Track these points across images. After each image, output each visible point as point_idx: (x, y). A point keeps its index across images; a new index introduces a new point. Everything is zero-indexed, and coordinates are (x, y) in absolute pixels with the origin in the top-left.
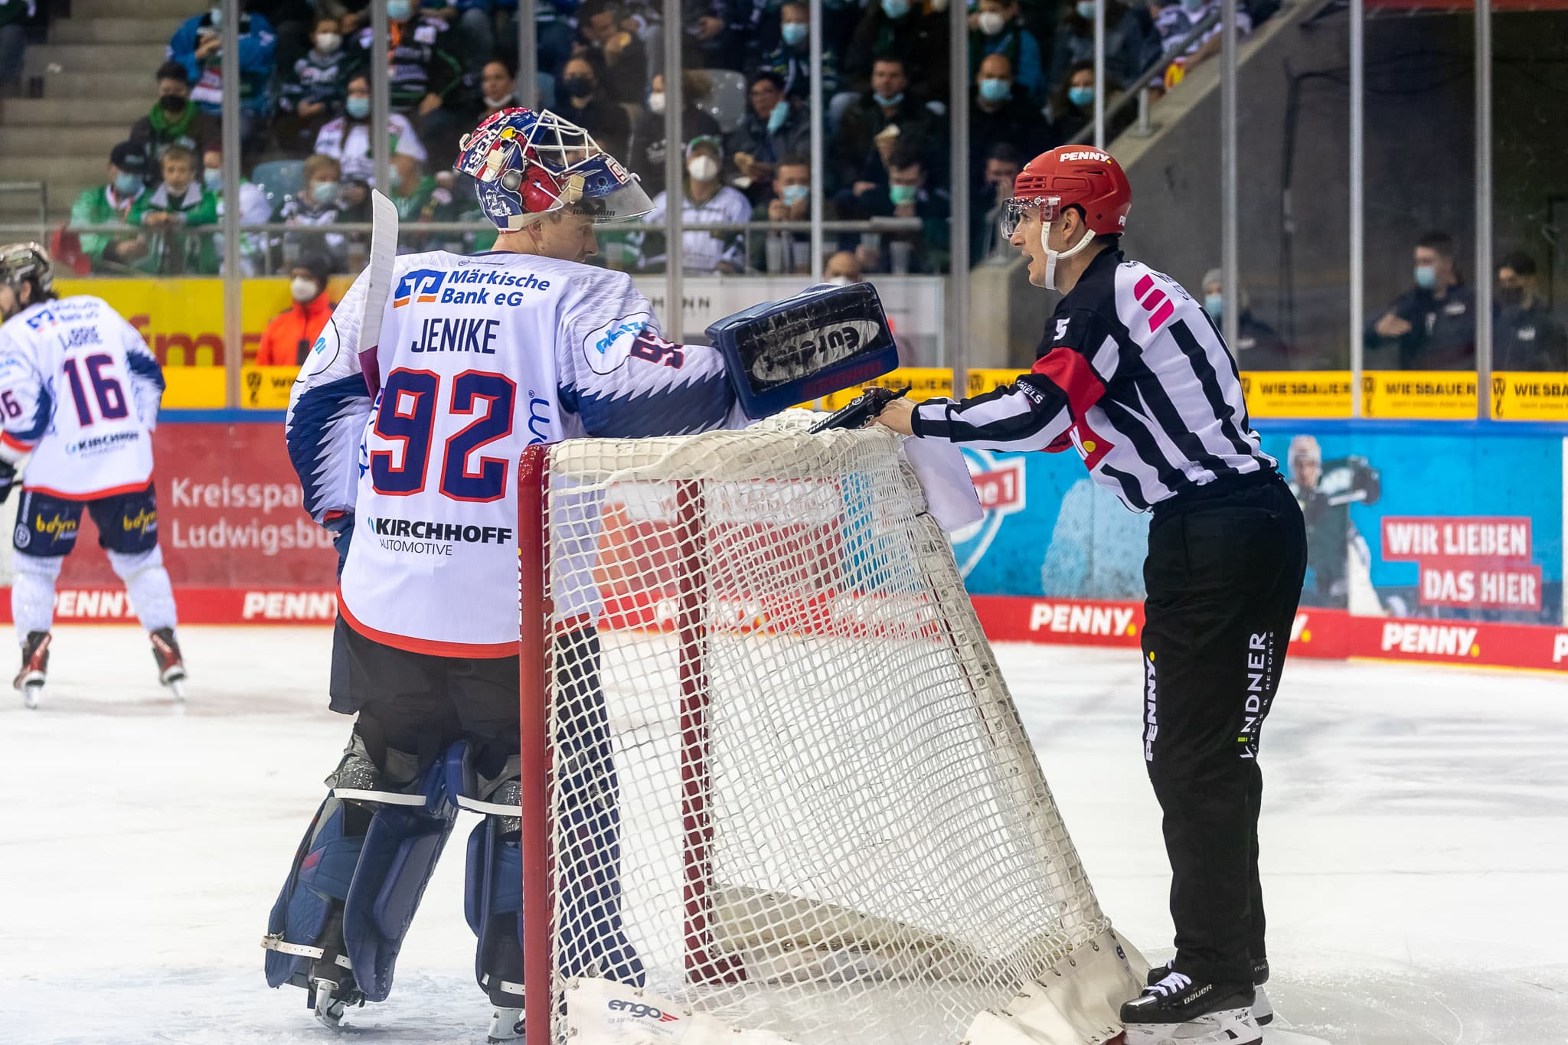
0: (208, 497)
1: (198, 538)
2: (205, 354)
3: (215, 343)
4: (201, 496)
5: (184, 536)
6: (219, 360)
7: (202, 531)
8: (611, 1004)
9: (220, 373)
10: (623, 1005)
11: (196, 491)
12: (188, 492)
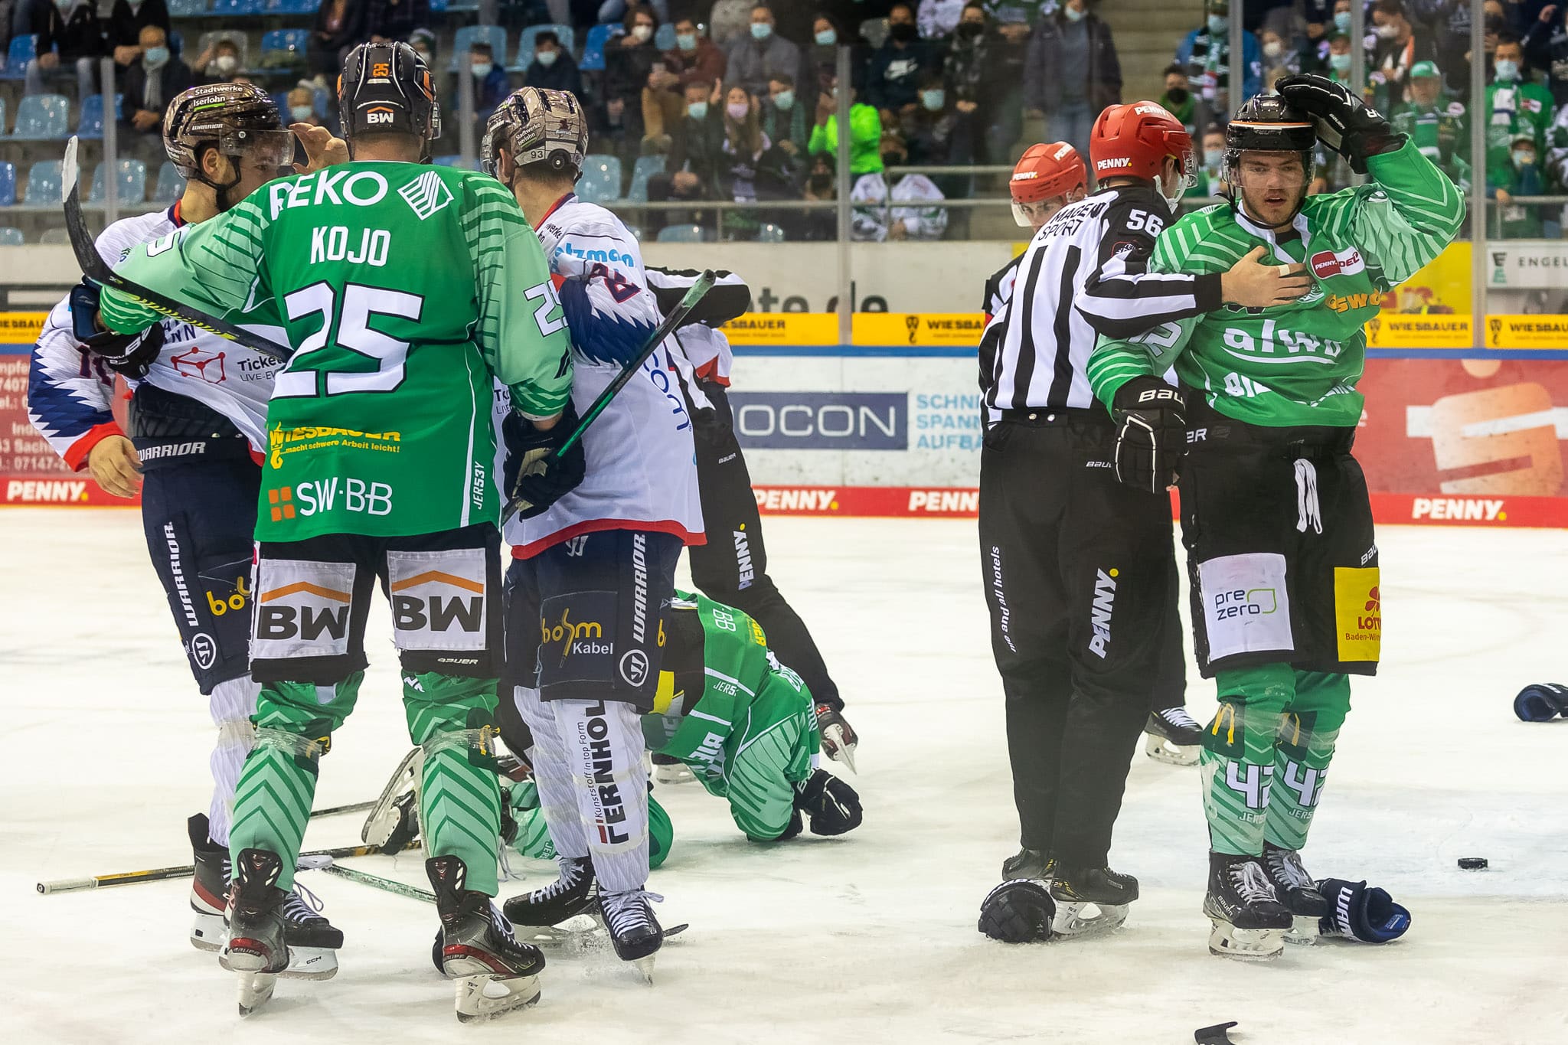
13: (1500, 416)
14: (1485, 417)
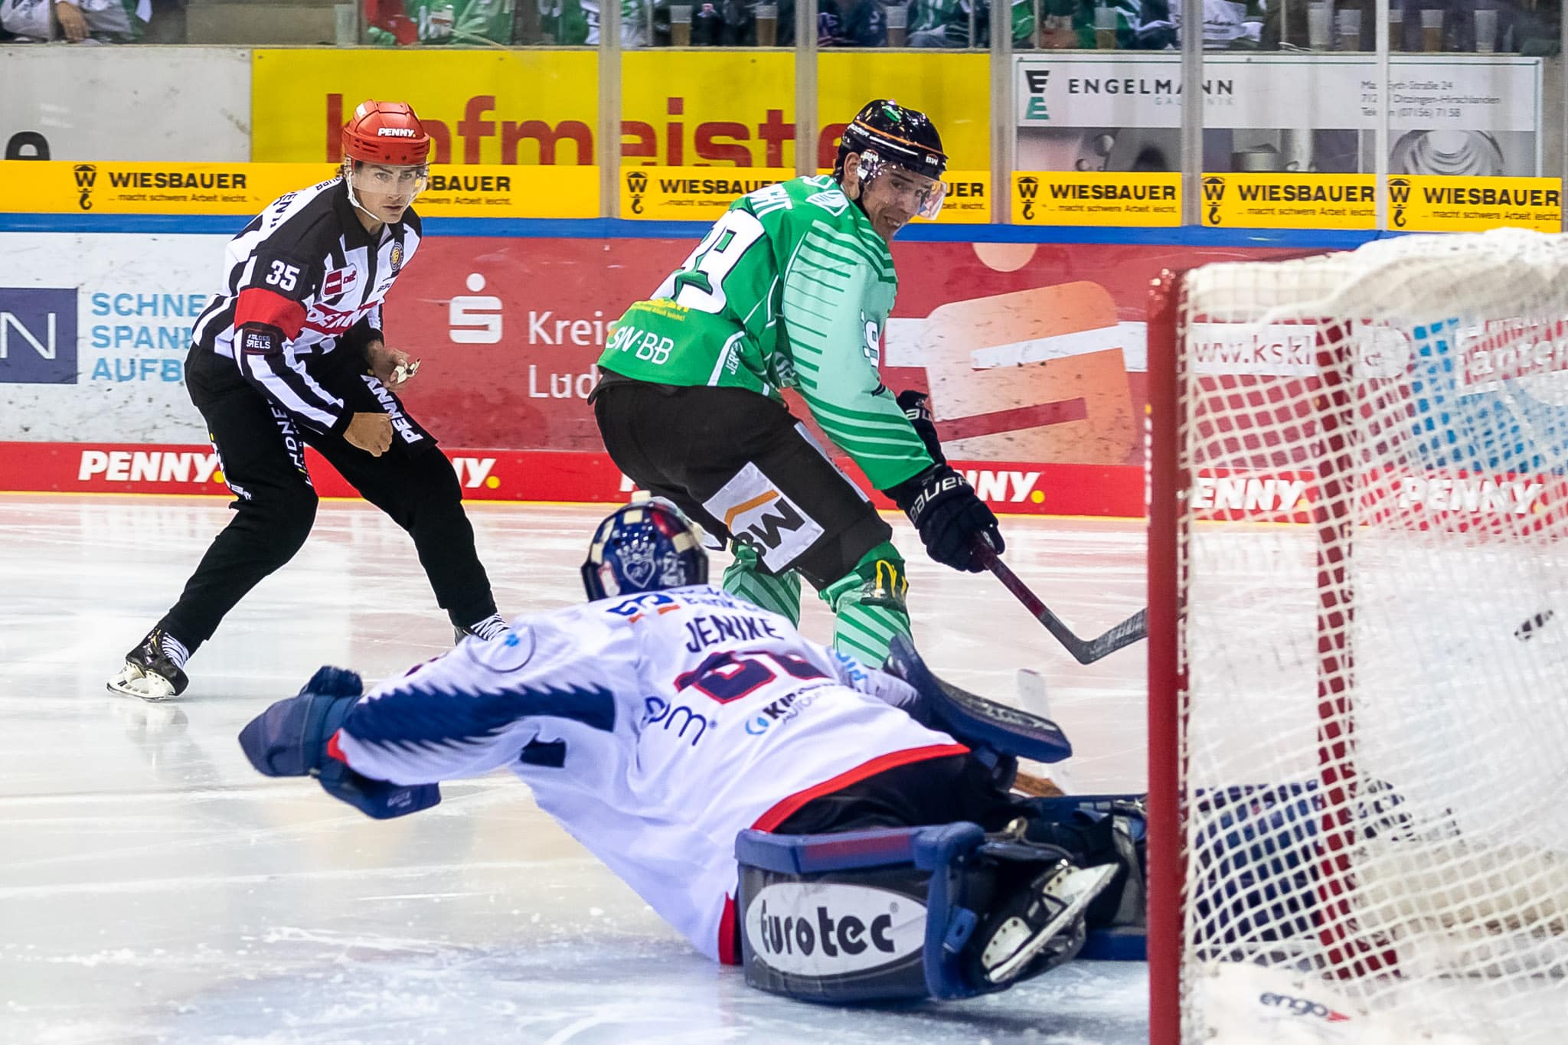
0: (575, 333)
1: (561, 388)
2: (567, 147)
3: (580, 133)
4: (567, 331)
5: (544, 385)
6: (585, 157)
7: (567, 379)
8: (1264, 998)
9: (592, 172)
10: (1278, 999)
11: (560, 325)
12: (549, 327)
13: (1034, 335)
14: (1009, 337)
